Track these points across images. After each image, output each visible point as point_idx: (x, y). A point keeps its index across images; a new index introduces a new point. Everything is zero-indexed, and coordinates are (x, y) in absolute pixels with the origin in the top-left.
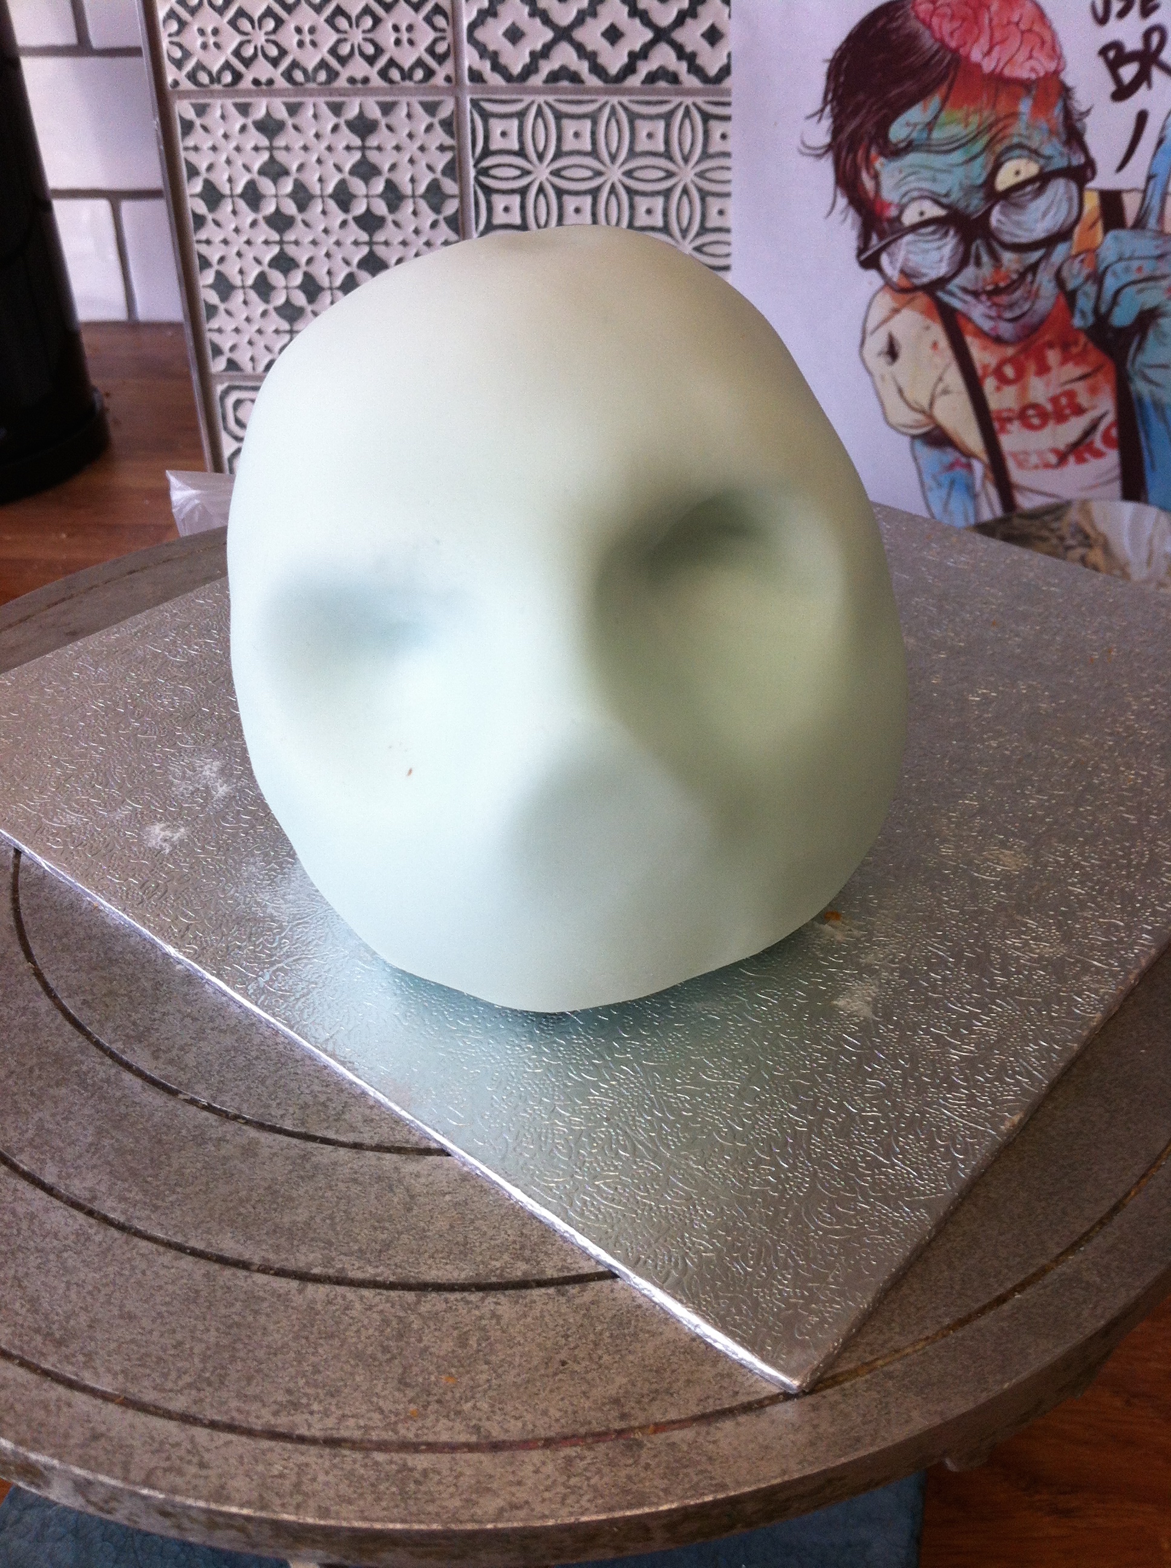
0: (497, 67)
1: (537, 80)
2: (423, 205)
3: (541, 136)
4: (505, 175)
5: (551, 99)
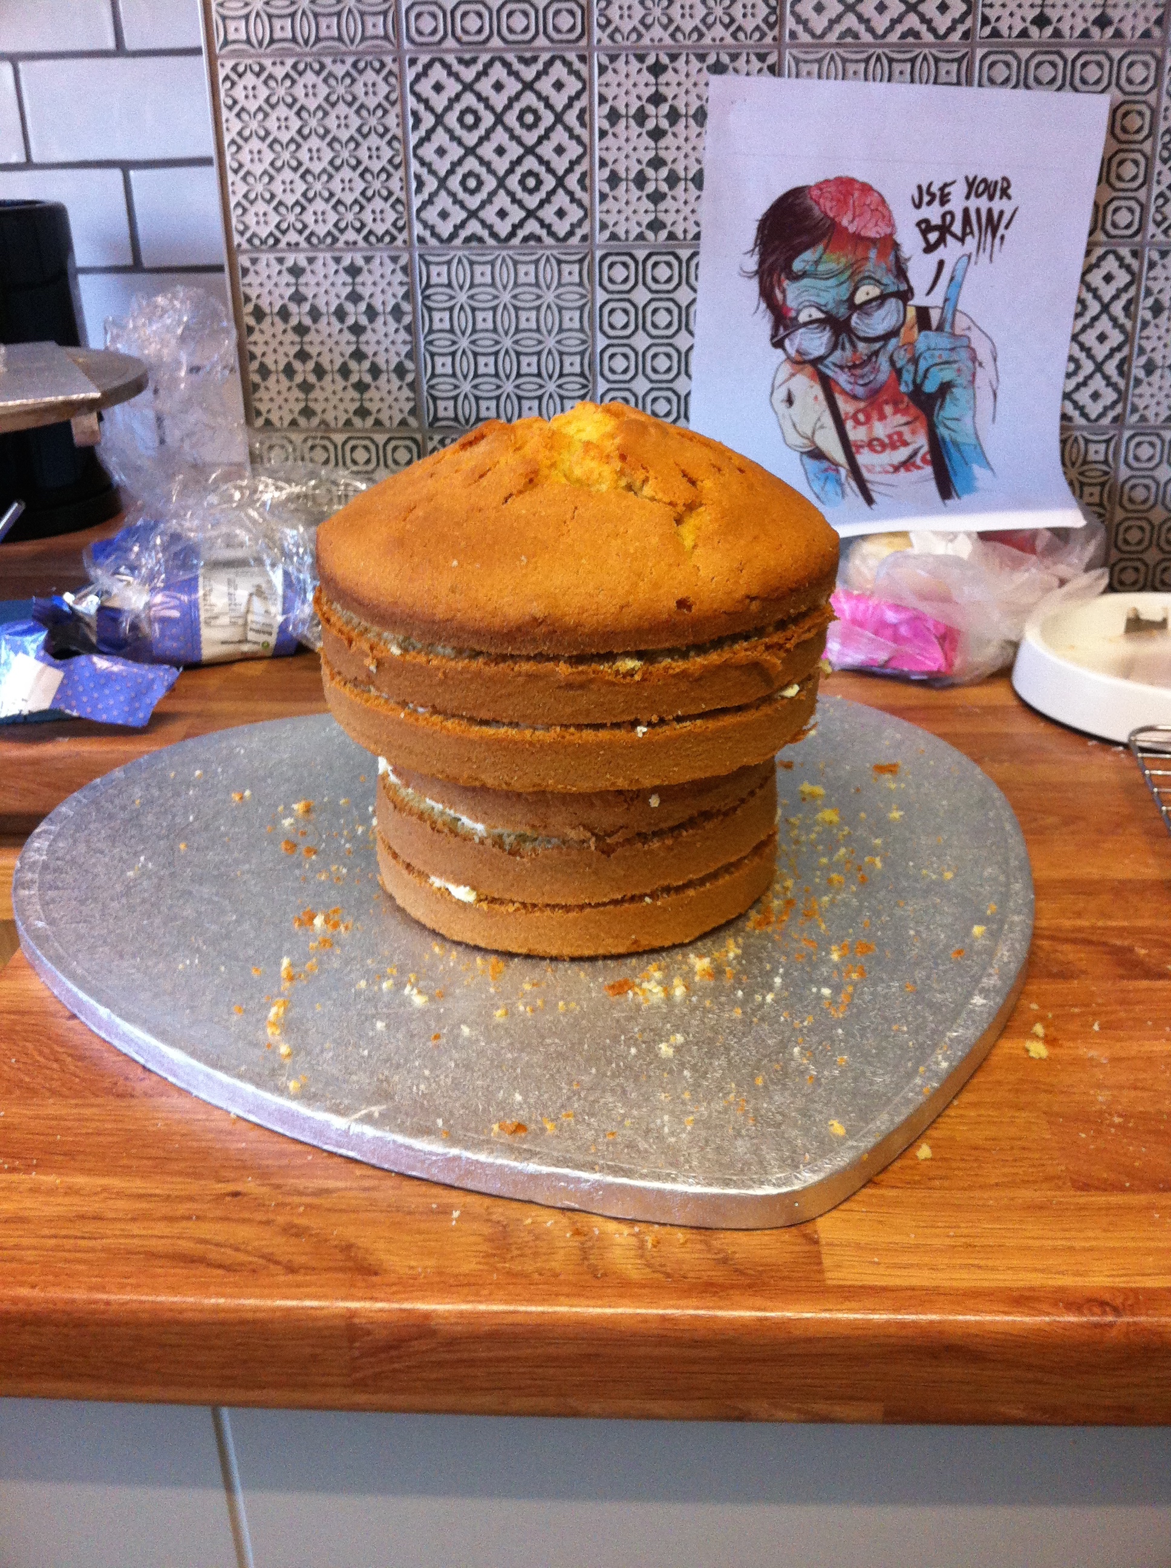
0: (434, 234)
1: (458, 242)
2: (390, 319)
3: (461, 275)
4: (439, 299)
5: (466, 253)
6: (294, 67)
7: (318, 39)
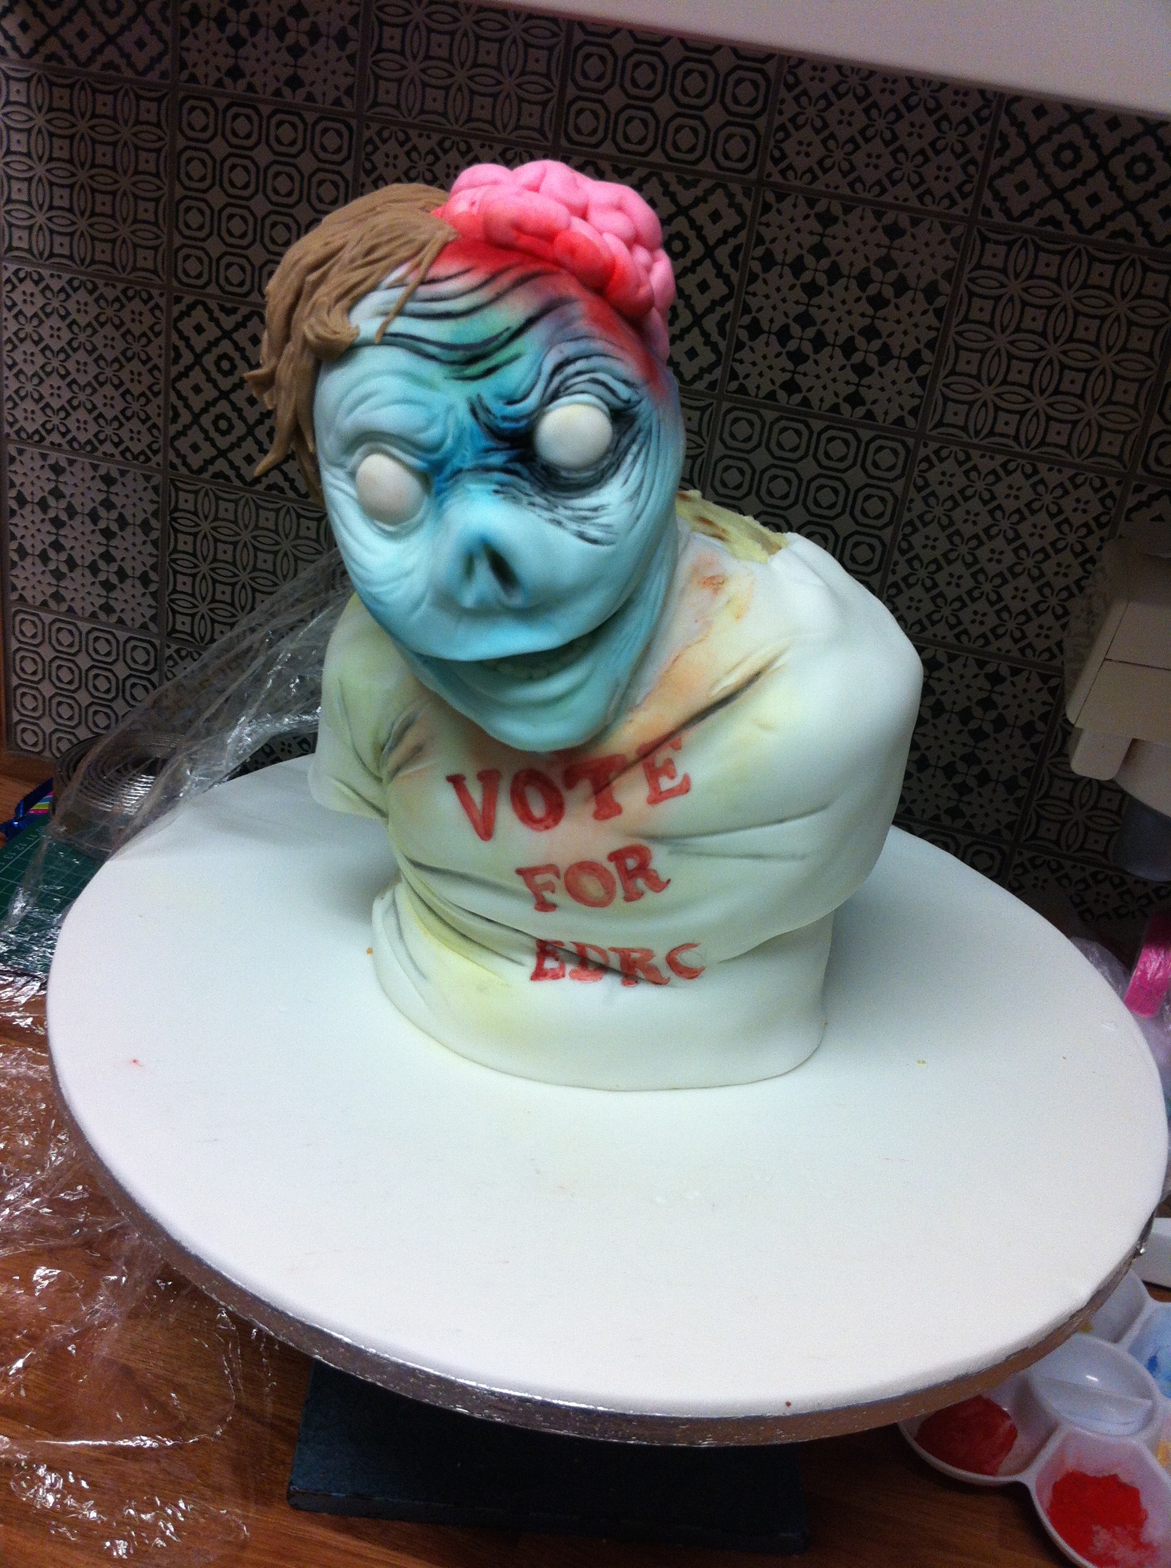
0: (185, 464)
1: (206, 476)
2: (139, 531)
3: (207, 506)
4: (185, 523)
5: (213, 487)
6: (70, 282)
7: (93, 262)
